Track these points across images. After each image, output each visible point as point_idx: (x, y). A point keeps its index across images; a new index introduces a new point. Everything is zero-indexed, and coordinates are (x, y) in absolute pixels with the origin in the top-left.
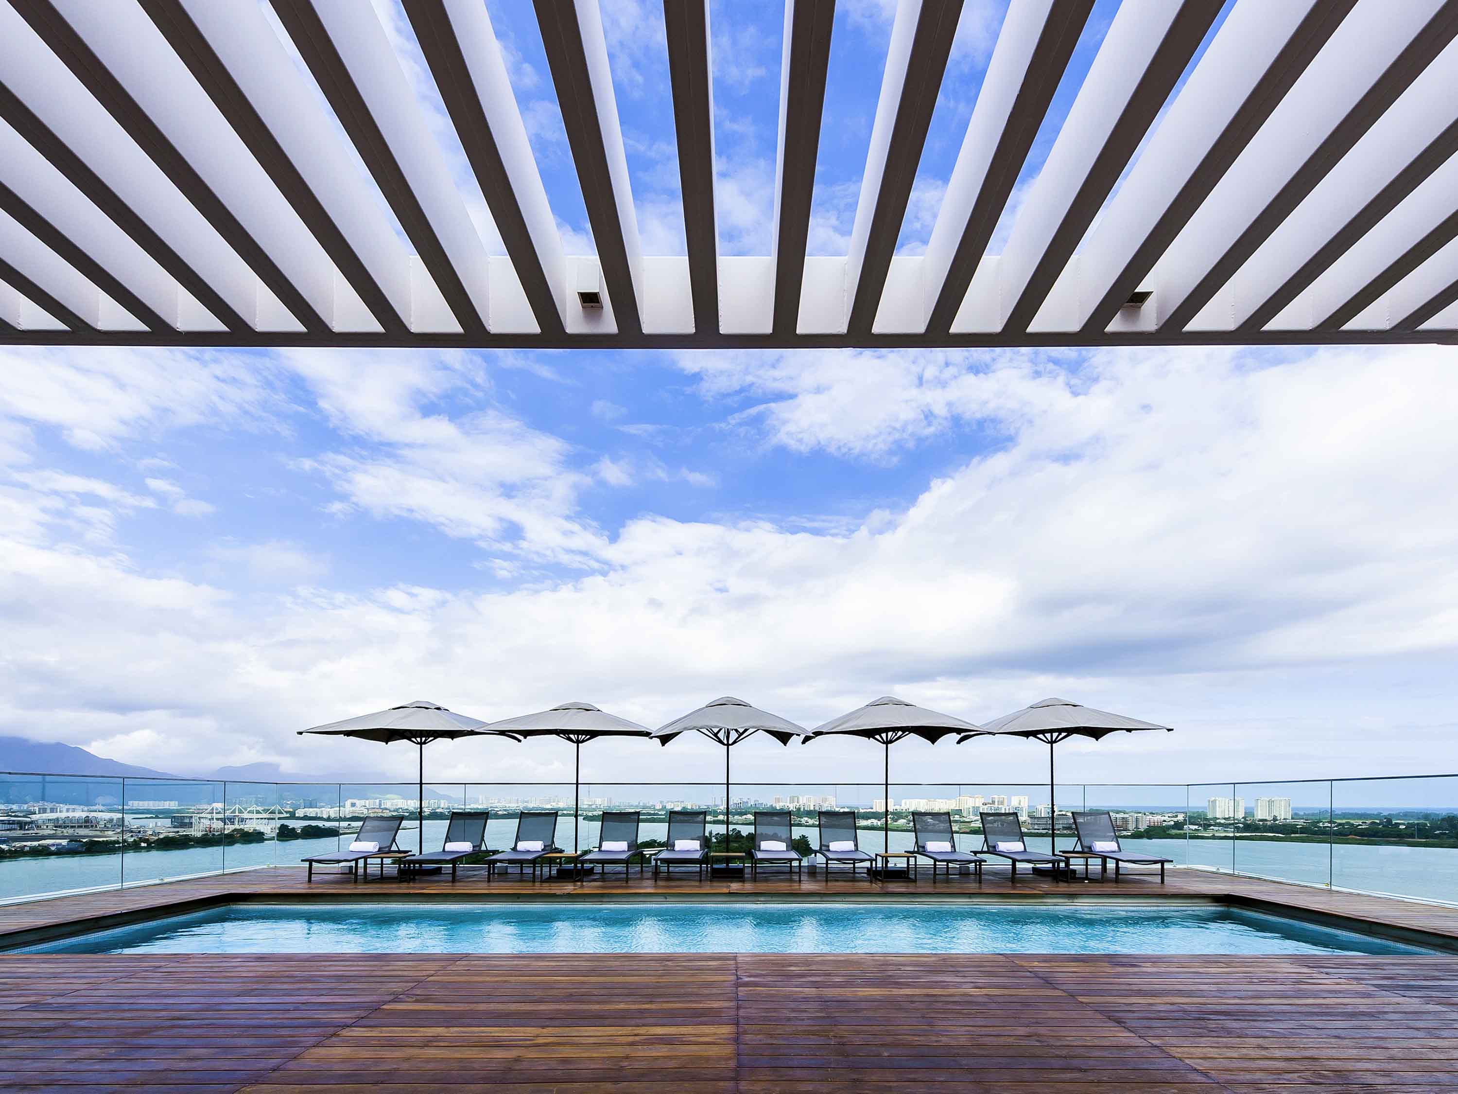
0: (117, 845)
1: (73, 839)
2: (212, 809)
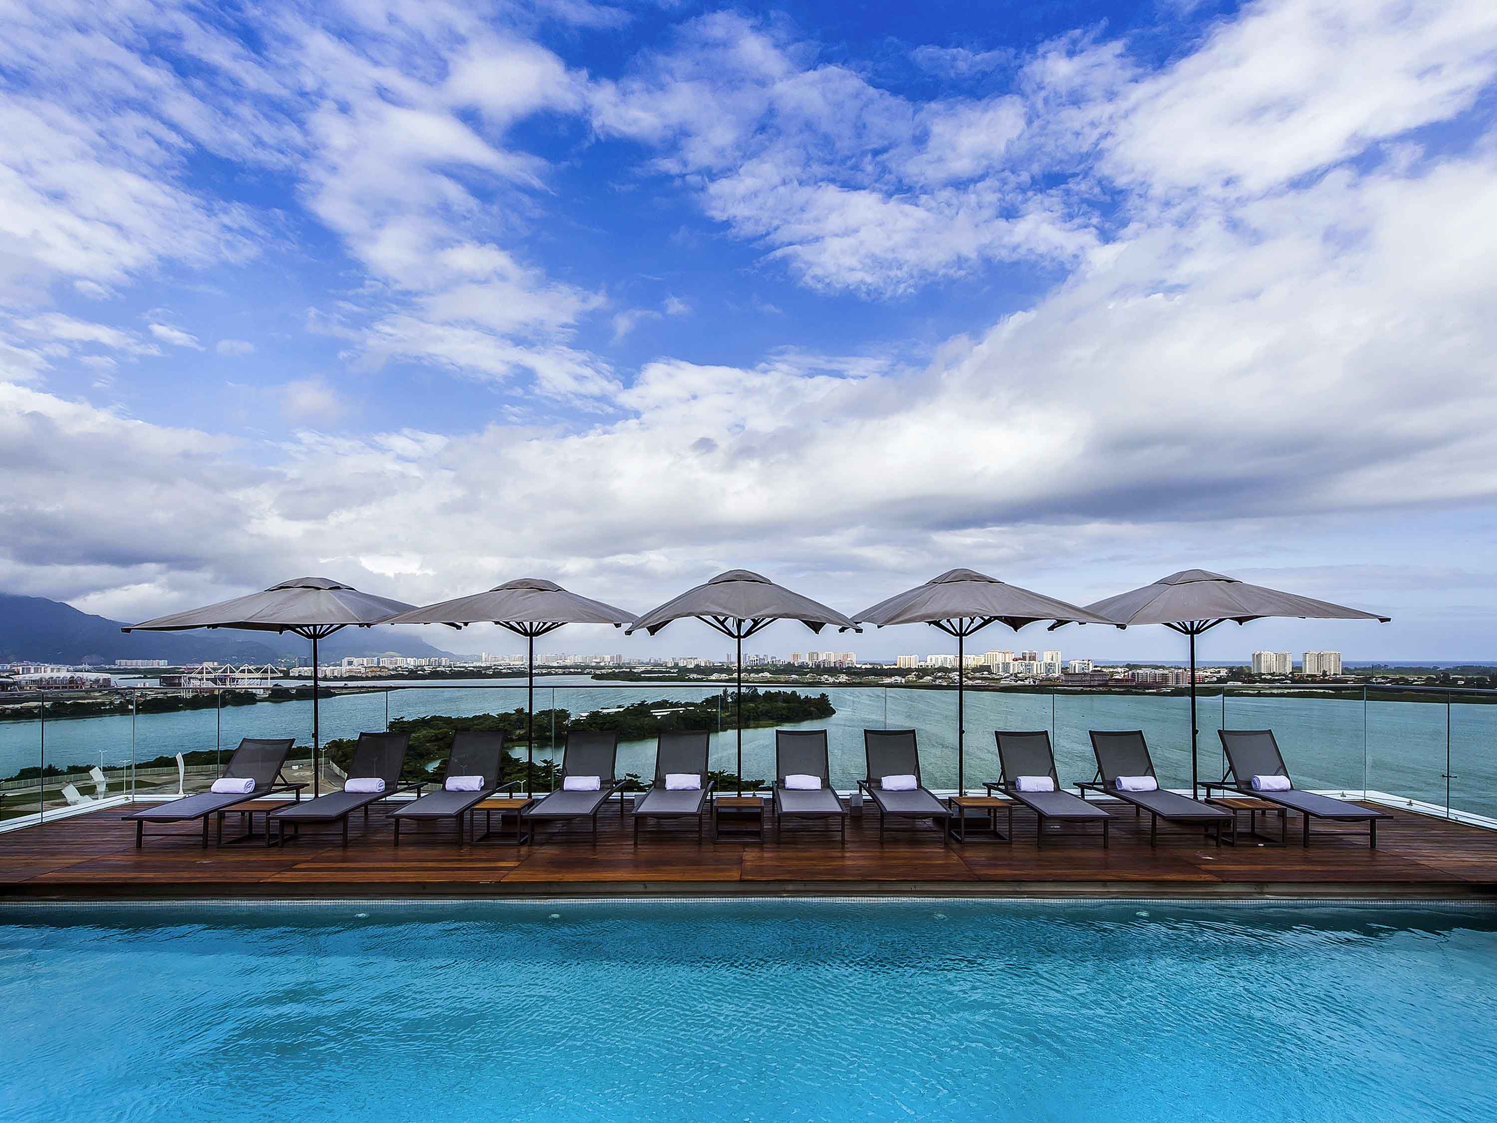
0: (103, 708)
1: (56, 701)
2: (203, 668)
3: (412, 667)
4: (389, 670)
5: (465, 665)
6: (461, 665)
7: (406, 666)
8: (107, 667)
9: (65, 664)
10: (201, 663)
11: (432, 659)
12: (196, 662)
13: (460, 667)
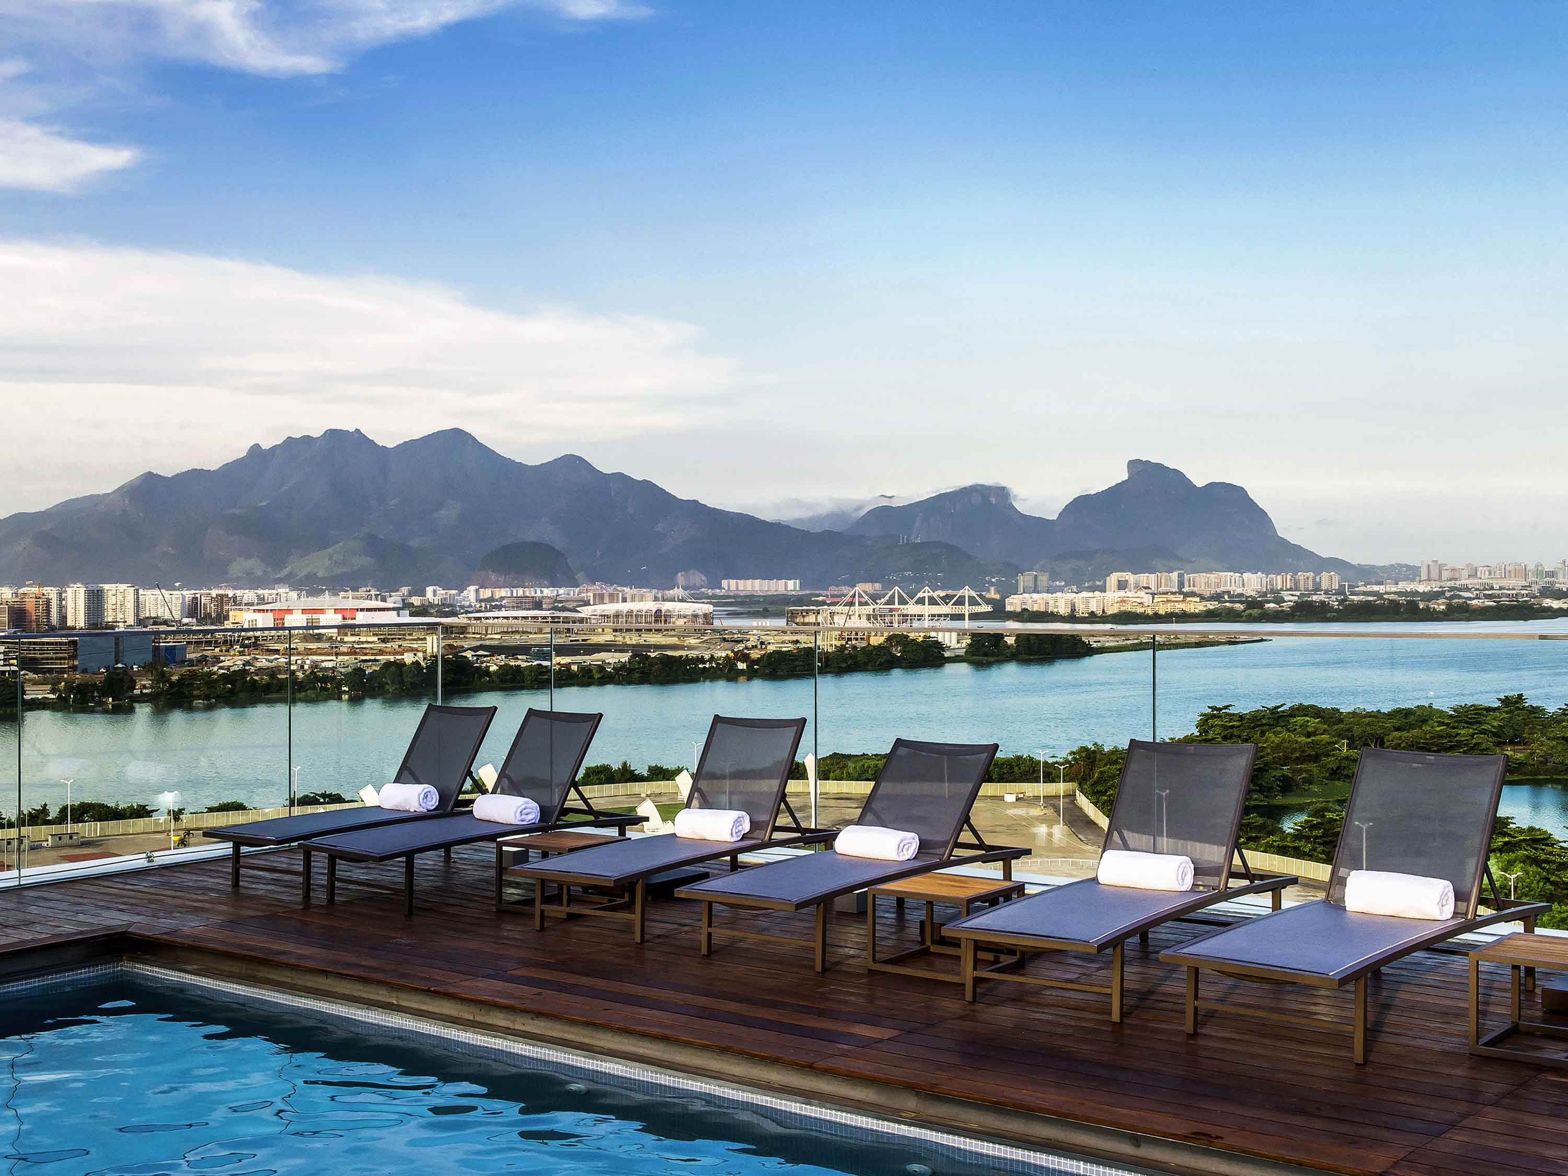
0: (700, 666)
1: (638, 651)
2: (854, 596)
3: (1253, 594)
4: (1203, 598)
5: (1376, 588)
6: (1369, 588)
7: (1239, 591)
8: (710, 592)
9: (652, 587)
10: (853, 586)
11: (1301, 576)
12: (845, 583)
13: (1364, 593)
